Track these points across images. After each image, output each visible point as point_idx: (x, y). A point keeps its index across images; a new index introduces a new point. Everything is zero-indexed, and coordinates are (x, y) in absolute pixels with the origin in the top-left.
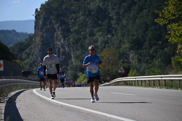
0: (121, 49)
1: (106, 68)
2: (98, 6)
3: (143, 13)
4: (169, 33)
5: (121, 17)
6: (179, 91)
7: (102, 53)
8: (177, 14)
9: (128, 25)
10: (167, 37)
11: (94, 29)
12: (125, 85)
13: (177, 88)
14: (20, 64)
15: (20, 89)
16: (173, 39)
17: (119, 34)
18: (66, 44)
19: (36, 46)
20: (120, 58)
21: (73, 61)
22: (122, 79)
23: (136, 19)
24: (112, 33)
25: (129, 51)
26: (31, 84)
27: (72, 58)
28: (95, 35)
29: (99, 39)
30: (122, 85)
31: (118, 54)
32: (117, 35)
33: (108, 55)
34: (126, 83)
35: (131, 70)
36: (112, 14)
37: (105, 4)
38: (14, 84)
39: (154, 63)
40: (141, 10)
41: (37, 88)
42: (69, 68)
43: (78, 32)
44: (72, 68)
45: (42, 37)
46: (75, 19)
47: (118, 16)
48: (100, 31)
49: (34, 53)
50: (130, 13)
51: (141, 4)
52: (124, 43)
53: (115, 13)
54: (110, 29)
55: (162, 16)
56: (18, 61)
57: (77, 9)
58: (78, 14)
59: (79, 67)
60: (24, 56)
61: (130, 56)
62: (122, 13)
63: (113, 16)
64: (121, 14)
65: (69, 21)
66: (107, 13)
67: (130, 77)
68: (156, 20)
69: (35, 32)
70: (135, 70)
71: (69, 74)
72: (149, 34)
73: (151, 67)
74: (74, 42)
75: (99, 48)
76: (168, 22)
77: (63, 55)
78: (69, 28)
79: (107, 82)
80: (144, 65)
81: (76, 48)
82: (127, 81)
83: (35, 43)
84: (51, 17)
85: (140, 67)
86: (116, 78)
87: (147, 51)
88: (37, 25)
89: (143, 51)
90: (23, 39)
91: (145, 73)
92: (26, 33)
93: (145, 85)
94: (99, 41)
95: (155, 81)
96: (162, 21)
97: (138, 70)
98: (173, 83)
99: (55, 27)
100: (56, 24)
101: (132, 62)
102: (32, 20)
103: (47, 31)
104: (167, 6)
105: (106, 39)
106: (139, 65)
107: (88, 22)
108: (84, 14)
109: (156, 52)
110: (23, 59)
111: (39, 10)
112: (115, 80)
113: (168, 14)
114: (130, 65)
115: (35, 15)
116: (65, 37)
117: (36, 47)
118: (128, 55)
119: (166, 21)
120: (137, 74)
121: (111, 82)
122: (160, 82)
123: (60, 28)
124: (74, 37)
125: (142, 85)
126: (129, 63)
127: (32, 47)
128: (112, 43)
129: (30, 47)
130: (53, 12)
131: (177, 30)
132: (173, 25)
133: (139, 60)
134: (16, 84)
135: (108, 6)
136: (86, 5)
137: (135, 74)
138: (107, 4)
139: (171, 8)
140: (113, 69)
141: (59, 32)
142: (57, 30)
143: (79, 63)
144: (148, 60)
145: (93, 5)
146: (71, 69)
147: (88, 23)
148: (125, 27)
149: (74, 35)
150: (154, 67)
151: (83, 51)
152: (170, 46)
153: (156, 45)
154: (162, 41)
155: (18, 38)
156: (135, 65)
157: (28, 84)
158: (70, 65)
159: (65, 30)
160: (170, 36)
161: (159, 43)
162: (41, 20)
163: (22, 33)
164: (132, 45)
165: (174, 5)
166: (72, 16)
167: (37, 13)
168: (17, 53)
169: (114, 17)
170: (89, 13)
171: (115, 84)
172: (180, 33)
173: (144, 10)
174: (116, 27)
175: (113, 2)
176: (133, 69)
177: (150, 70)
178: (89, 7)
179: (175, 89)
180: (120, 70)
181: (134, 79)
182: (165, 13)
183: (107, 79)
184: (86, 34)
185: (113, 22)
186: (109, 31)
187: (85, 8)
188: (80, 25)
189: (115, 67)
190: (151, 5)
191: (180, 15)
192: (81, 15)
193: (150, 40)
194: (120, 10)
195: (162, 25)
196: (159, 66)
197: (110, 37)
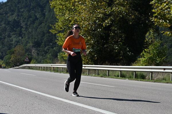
0: (27, 46)
1: (17, 58)
2: (14, 19)
4: (58, 39)
5: (28, 27)
6: (62, 74)
7: (15, 48)
8: (63, 28)
9: (32, 32)
10: (56, 41)
11: (11, 33)
12: (29, 69)
16: (60, 43)
17: (27, 37)
20: (26, 52)
22: (27, 65)
23: (37, 28)
24: (22, 36)
25: (32, 48)
28: (12, 37)
29: (14, 39)
30: (27, 69)
31: (25, 49)
32: (25, 38)
33: (19, 50)
34: (29, 68)
35: (33, 60)
36: (23, 24)
37: (19, 18)
39: (47, 56)
40: (41, 23)
47: (26, 26)
48: (14, 34)
50: (34, 24)
51: (41, 20)
52: (29, 43)
53: (25, 24)
55: (54, 28)
63: (23, 26)
64: (28, 25)
66: (19, 24)
67: (32, 64)
68: (50, 30)
70: (35, 60)
72: (45, 39)
73: (45, 59)
75: (13, 45)
76: (57, 32)
79: (17, 66)
80: (41, 57)
82: (30, 66)
85: (38, 58)
87: (43, 49)
89: (41, 48)
91: (41, 62)
93: (41, 70)
94: (13, 41)
95: (47, 68)
96: (54, 31)
97: (37, 60)
98: (59, 69)
104: (58, 23)
105: (18, 40)
108: (5, 23)
109: (48, 50)
112: (23, 66)
113: (58, 27)
114: (32, 57)
118: (31, 50)
120: (36, 62)
121: (20, 67)
122: (51, 68)
125: (39, 69)
126: (31, 55)
128: (21, 42)
131: (63, 37)
132: (61, 34)
133: (38, 54)
135: (21, 19)
139: (60, 24)
140: (21, 58)
144: (43, 54)
145: (11, 18)
147: (7, 29)
148: (31, 33)
150: (47, 59)
151: (3, 46)
152: (57, 47)
153: (49, 45)
154: (52, 43)
156: (35, 56)
160: (59, 41)
164: (34, 44)
165: (62, 22)
169: (24, 27)
170: (8, 23)
171: (23, 68)
173: (43, 24)
174: (24, 33)
175: (24, 17)
177: (44, 60)
178: (8, 19)
179: (60, 73)
180: (26, 59)
181: (35, 66)
182: (56, 26)
183: (18, 64)
184: (6, 36)
185: (23, 29)
186: (20, 35)
187: (6, 19)
188: (2, 30)
189: (23, 57)
190: (47, 21)
191: (65, 29)
192: (3, 23)
193: (45, 42)
194: (28, 22)
195: (54, 34)
196: (50, 58)
197: (20, 39)
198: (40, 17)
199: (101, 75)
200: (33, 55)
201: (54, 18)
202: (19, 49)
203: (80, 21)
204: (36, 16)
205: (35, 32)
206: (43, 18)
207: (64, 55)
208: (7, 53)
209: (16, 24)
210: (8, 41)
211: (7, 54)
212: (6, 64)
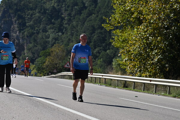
0: (69, 46)
1: (54, 62)
2: (53, 6)
3: (92, 17)
4: (113, 38)
5: (72, 18)
6: (117, 90)
7: (52, 48)
9: (77, 26)
10: (111, 40)
11: (47, 26)
13: (115, 87)
16: (116, 44)
17: (69, 33)
18: (21, 36)
20: (67, 55)
21: (25, 52)
22: (67, 73)
23: (85, 21)
24: (63, 31)
27: (24, 50)
28: (48, 31)
29: (51, 35)
30: (67, 79)
31: (65, 50)
32: (67, 34)
34: (71, 78)
37: (60, 5)
39: (97, 62)
40: (90, 14)
42: (21, 58)
43: (32, 27)
44: (24, 58)
46: (32, 15)
47: (69, 17)
48: (52, 28)
50: (80, 15)
51: (91, 9)
52: (72, 42)
53: (68, 14)
54: (62, 28)
55: (109, 23)
57: (34, 6)
58: (34, 11)
62: (74, 15)
63: (65, 16)
64: (72, 15)
65: (26, 16)
66: (60, 13)
68: (103, 25)
72: (95, 36)
74: (28, 35)
75: (50, 43)
76: (113, 28)
77: (17, 45)
78: (25, 22)
79: (54, 74)
81: (30, 41)
84: (10, 11)
86: (62, 72)
93: (87, 81)
94: (50, 37)
95: (96, 79)
96: (109, 27)
98: (112, 82)
99: (13, 20)
100: (14, 18)
103: (5, 23)
104: (114, 14)
105: (57, 36)
107: (42, 19)
109: (99, 53)
112: (61, 74)
113: (115, 21)
116: (20, 30)
119: (112, 27)
121: (57, 75)
122: (101, 79)
123: (17, 22)
124: (28, 31)
128: (61, 40)
130: (13, 7)
131: (120, 35)
132: (118, 31)
135: (62, 7)
136: (42, 4)
139: (117, 16)
140: (60, 63)
141: (15, 25)
142: (14, 23)
143: (30, 54)
145: (48, 5)
148: (75, 28)
149: (29, 29)
150: (96, 66)
151: (35, 44)
152: (112, 49)
153: (100, 47)
154: (105, 44)
158: (22, 56)
159: (21, 23)
160: (115, 40)
161: (103, 45)
165: (120, 14)
166: (29, 12)
169: (66, 18)
170: (44, 11)
171: (61, 77)
172: (122, 38)
173: (93, 15)
174: (66, 27)
175: (67, 4)
178: (45, 6)
179: (114, 87)
180: (66, 65)
182: (112, 20)
183: (54, 71)
184: (40, 29)
185: (65, 21)
186: (60, 30)
187: (42, 6)
188: (35, 21)
189: (62, 62)
190: (99, 11)
192: (37, 12)
193: (95, 42)
194: (72, 12)
195: (108, 30)
196: (100, 65)
197: (60, 35)
198: (90, 6)
199: (174, 94)
201: (110, 8)
202: (58, 49)
203: (147, 14)
204: (84, 4)
206: (93, 6)
207: (122, 62)
208: (40, 54)
209: (55, 14)
210: (42, 38)
211: (41, 56)
212: (38, 70)
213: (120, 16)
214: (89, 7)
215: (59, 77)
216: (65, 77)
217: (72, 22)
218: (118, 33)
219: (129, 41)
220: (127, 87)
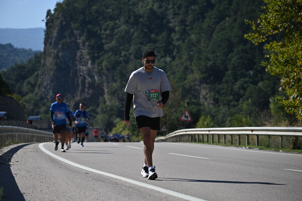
0: (186, 81)
2: (151, 9)
3: (225, 23)
4: (267, 57)
5: (188, 28)
6: (281, 154)
8: (281, 27)
9: (199, 41)
10: (263, 63)
11: (143, 47)
12: (192, 141)
13: (277, 149)
14: (19, 100)
15: (18, 143)
16: (274, 68)
17: (184, 57)
18: (96, 70)
19: (46, 72)
20: (183, 97)
21: (107, 99)
22: (186, 131)
23: (213, 32)
24: (173, 54)
25: (200, 85)
26: (35, 134)
27: (105, 94)
30: (186, 142)
31: (180, 90)
32: (180, 58)
34: (193, 139)
35: (203, 118)
36: (174, 23)
37: (163, 5)
38: (8, 133)
39: (241, 107)
40: (221, 18)
41: (45, 142)
42: (99, 110)
43: (116, 51)
44: (105, 110)
45: (57, 57)
46: (113, 29)
47: (183, 27)
49: (42, 83)
50: (203, 22)
51: (221, 8)
52: (192, 72)
53: (179, 22)
54: (170, 48)
55: (256, 30)
56: (15, 96)
57: (116, 12)
58: (117, 21)
59: (115, 109)
60: (25, 88)
61: (201, 94)
62: (190, 22)
63: (175, 26)
64: (188, 23)
65: (103, 32)
66: (165, 21)
67: (201, 128)
68: (245, 36)
69: (45, 49)
70: (209, 117)
71: (99, 120)
72: (234, 58)
73: (236, 113)
74: (110, 67)
76: (266, 39)
77: (89, 88)
78: (102, 43)
79: (162, 136)
80: (224, 109)
81: (113, 77)
82: (195, 135)
83: (45, 67)
84: (73, 25)
85: (217, 112)
86: (177, 130)
87: (229, 87)
88: (48, 37)
89: (223, 86)
90: (24, 60)
91: (225, 122)
92: (31, 50)
93: (225, 143)
95: (241, 137)
96: (257, 38)
97: (213, 117)
98: (271, 140)
99: (78, 41)
100: (80, 37)
101: (205, 104)
102: (41, 28)
103: (65, 47)
104: (266, 13)
105: (162, 64)
106: (215, 109)
107: (133, 35)
108: (127, 22)
109: (244, 89)
110: (24, 93)
111: (53, 12)
112: (175, 133)
113: (267, 26)
114: (200, 109)
115: (46, 21)
116: (94, 59)
117: (46, 74)
118: (198, 92)
119: (263, 38)
120: (212, 124)
121: (168, 136)
122: (250, 138)
123: (87, 44)
124: (109, 60)
125: (219, 142)
126: (200, 105)
127: (40, 74)
128: (171, 71)
129: (36, 73)
130: (77, 17)
131: (280, 53)
132: (275, 44)
133: (216, 101)
134: (11, 133)
135: (167, 9)
136: (130, 7)
137: (208, 123)
138: (166, 5)
139: (271, 16)
140: (172, 113)
141: (84, 49)
142: (81, 47)
143: (116, 102)
144: (230, 101)
145: (142, 7)
146: (103, 112)
147: (134, 37)
148: (195, 46)
149: (109, 55)
150: (241, 113)
152: (268, 79)
153: (246, 76)
154: (254, 71)
155: (16, 57)
156: (209, 108)
157: (31, 134)
158: (100, 106)
159: (95, 46)
160: (269, 63)
161: (250, 74)
162: (55, 29)
163: (23, 49)
164: (204, 75)
165: (277, 11)
166: (107, 24)
167: (49, 17)
168: (14, 83)
169: (177, 29)
170: (135, 20)
171: (175, 139)
172: (285, 57)
173: (227, 19)
174: (179, 45)
175: (176, 3)
176: (206, 116)
177: (233, 118)
178: (136, 10)
179: (275, 151)
180: (184, 116)
181: (207, 133)
182: (262, 24)
183: (162, 130)
184: (130, 54)
185: (175, 35)
186: (168, 51)
187: (130, 11)
188: (120, 40)
189: (176, 111)
190: (238, 10)
191: (285, 29)
192: (121, 22)
193: (234, 68)
194: (187, 17)
195: (257, 44)
196: (248, 112)
197: (168, 61)
198: (220, 2)
200: (203, 105)
205: (207, 42)
206: (226, 2)
207: (287, 102)
212: (132, 130)
213: (277, 15)
214: (217, 5)
215: (171, 140)
216: (183, 139)
217: (189, 35)
218: (276, 47)
219: (298, 61)
220: (299, 148)
